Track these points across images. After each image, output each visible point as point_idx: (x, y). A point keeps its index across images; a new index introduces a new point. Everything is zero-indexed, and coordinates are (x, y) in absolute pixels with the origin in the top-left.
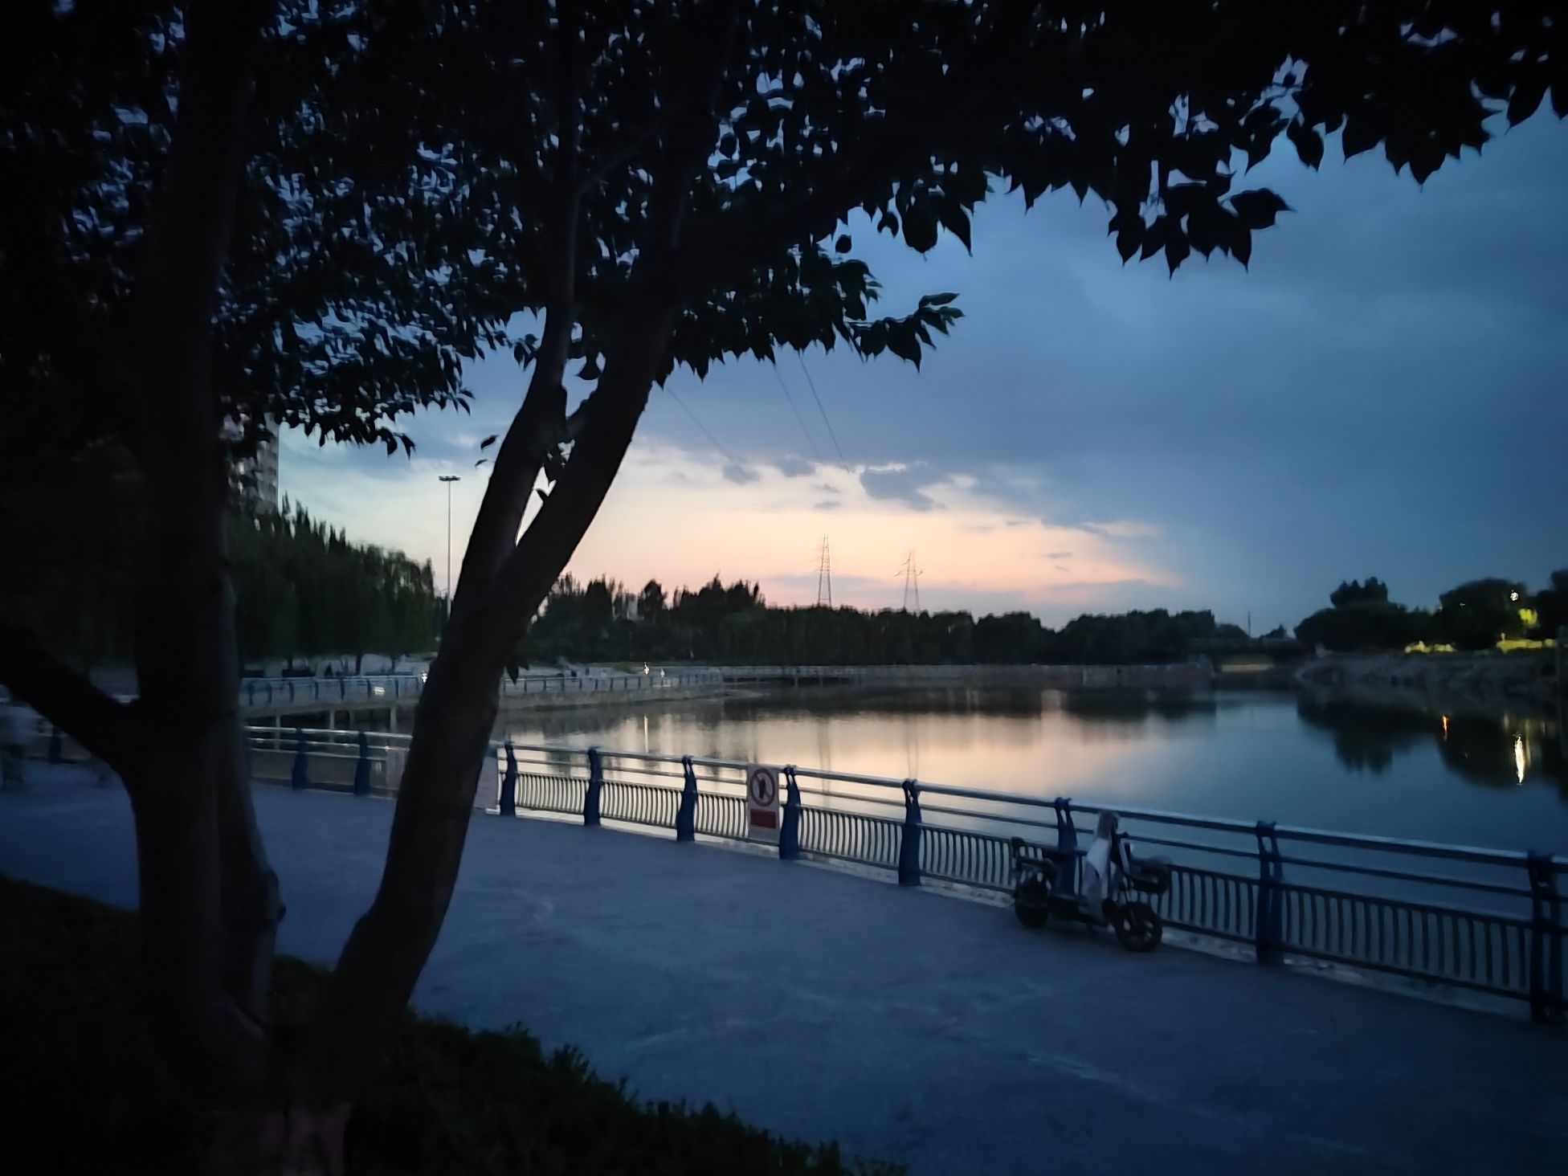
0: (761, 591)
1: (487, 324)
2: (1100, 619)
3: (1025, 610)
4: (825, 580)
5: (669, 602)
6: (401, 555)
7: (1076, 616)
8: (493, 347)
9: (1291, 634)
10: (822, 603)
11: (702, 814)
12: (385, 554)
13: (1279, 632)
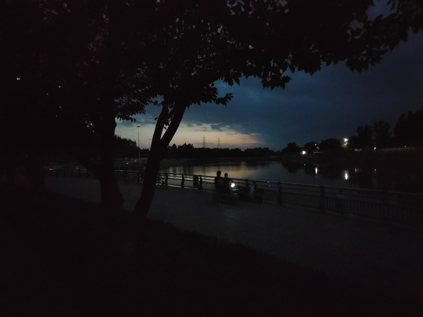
0: (193, 145)
1: (149, 99)
2: (251, 149)
3: (238, 148)
4: (204, 143)
5: (177, 147)
6: (130, 140)
7: (246, 149)
8: (150, 103)
9: (281, 151)
10: (204, 147)
11: (185, 183)
12: (128, 140)
13: (279, 151)
